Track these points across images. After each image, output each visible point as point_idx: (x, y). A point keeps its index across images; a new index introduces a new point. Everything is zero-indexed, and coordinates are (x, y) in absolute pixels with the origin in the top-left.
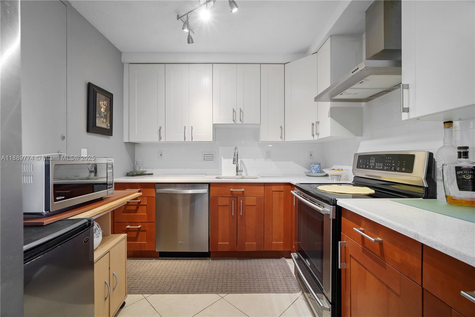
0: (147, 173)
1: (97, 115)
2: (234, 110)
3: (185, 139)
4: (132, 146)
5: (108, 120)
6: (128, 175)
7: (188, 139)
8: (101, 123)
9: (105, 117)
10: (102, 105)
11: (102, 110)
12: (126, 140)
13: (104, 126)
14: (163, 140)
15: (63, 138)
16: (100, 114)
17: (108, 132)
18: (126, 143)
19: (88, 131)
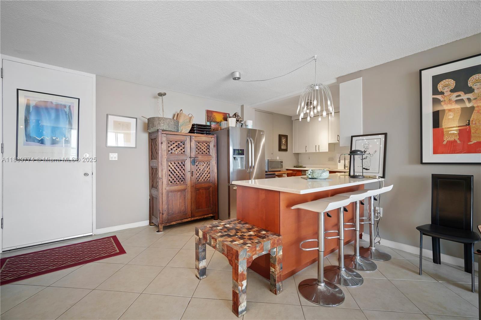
0: (304, 166)
1: (282, 145)
2: (338, 135)
3: (316, 151)
4: (297, 155)
5: (286, 146)
6: (295, 167)
7: (318, 151)
8: (283, 147)
9: (285, 145)
10: (284, 141)
11: (284, 143)
12: (294, 152)
13: (284, 148)
14: (307, 152)
15: (272, 154)
16: (283, 144)
17: (286, 150)
18: (294, 153)
19: (279, 151)
